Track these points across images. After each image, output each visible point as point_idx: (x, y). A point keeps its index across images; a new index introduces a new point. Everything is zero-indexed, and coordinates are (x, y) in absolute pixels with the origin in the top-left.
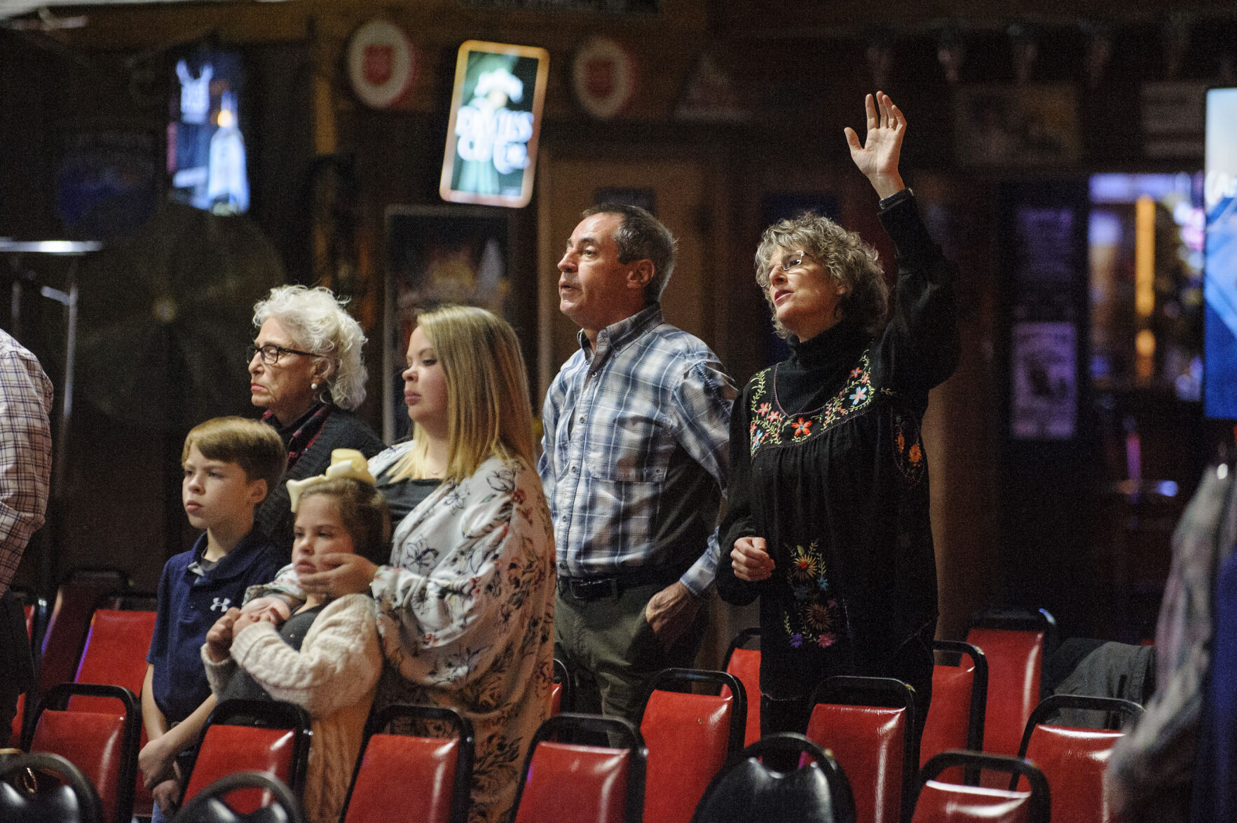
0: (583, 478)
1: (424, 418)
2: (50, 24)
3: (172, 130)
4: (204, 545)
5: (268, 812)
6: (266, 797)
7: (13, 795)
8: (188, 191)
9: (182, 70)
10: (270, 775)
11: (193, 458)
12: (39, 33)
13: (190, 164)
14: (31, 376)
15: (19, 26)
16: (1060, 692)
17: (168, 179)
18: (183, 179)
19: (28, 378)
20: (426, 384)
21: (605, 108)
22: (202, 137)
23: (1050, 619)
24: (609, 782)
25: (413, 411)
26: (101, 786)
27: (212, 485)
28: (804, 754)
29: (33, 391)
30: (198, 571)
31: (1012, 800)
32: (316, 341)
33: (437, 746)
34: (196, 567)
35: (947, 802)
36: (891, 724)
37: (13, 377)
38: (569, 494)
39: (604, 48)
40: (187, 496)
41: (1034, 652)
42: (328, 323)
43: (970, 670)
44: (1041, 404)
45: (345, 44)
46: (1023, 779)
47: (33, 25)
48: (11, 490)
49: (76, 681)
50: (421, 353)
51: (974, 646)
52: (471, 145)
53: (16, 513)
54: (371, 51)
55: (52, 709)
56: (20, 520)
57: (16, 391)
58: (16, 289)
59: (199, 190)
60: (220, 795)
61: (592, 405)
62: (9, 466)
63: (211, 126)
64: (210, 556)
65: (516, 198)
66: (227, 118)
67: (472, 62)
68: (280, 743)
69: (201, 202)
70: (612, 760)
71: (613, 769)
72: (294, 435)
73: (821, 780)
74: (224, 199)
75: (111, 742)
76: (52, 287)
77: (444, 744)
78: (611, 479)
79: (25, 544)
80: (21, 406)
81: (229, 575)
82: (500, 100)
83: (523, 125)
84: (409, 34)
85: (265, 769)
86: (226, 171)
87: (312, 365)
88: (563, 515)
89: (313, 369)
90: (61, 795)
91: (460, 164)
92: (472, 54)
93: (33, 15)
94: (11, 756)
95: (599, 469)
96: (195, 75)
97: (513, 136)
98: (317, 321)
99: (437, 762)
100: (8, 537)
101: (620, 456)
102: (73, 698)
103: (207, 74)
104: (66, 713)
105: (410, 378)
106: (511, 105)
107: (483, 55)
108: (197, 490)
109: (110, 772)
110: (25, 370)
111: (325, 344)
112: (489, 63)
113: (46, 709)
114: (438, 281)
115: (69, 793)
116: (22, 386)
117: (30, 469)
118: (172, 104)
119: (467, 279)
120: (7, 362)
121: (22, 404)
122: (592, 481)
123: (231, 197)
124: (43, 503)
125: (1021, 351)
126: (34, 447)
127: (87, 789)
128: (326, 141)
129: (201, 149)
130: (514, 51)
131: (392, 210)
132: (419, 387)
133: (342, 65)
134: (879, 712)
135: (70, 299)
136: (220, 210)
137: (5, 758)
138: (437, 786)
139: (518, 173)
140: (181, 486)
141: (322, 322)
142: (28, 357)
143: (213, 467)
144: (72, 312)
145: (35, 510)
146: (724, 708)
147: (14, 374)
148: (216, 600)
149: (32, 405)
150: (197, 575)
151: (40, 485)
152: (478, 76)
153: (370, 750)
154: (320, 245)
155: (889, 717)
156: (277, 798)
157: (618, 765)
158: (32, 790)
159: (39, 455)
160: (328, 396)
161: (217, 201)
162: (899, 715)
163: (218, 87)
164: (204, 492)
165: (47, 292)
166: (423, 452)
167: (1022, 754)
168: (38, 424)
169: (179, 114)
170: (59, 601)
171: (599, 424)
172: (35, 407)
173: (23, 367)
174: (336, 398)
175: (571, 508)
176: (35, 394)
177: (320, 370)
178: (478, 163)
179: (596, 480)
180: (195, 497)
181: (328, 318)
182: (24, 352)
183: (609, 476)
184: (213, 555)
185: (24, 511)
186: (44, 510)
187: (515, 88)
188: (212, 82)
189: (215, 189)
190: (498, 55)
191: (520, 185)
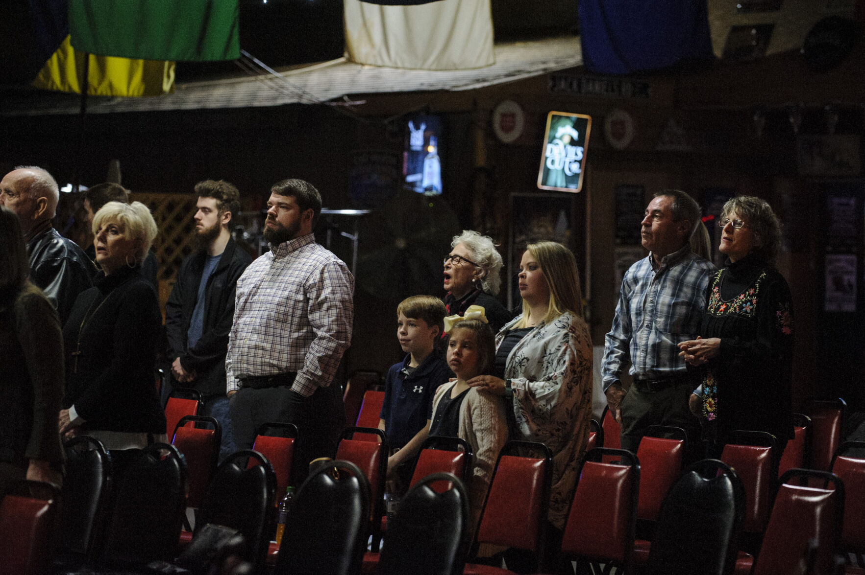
0: (653, 331)
1: (528, 297)
2: (349, 103)
3: (406, 154)
4: (409, 361)
5: (451, 492)
6: (450, 485)
7: (328, 480)
8: (413, 184)
9: (411, 125)
10: (452, 475)
11: (401, 317)
12: (343, 107)
13: (414, 172)
14: (343, 273)
15: (334, 104)
16: (850, 440)
17: (403, 178)
18: (410, 179)
19: (342, 275)
20: (530, 279)
21: (620, 145)
22: (420, 158)
23: (844, 403)
24: (621, 481)
25: (522, 293)
26: (370, 477)
27: (411, 331)
28: (719, 469)
29: (345, 281)
30: (406, 372)
31: (826, 493)
32: (479, 258)
33: (534, 462)
34: (405, 370)
35: (793, 494)
36: (764, 455)
37: (335, 274)
38: (645, 339)
39: (620, 115)
40: (400, 336)
41: (836, 420)
42: (486, 251)
43: (804, 428)
44: (839, 294)
45: (492, 112)
46: (831, 483)
47: (340, 103)
48: (334, 330)
49: (357, 425)
50: (528, 264)
51: (806, 416)
52: (553, 162)
53: (337, 341)
54: (504, 115)
55: (346, 439)
56: (339, 345)
57: (336, 281)
58: (329, 232)
59: (418, 184)
60: (428, 484)
61: (657, 294)
62: (334, 318)
63: (425, 153)
64: (411, 365)
65: (574, 189)
66: (432, 149)
67: (555, 121)
68: (457, 458)
69: (419, 190)
70: (623, 470)
71: (623, 475)
72: (462, 303)
73: (729, 482)
74: (429, 189)
75: (374, 456)
76: (346, 232)
77: (538, 461)
78: (669, 332)
79: (341, 356)
80: (339, 289)
81: (422, 375)
82: (567, 139)
83: (578, 153)
84: (523, 108)
85: (450, 472)
86: (431, 174)
87: (474, 270)
88: (642, 349)
89: (475, 272)
90: (351, 481)
91: (547, 171)
92: (554, 116)
93: (340, 99)
94: (327, 461)
95: (662, 327)
96: (417, 128)
97: (574, 158)
98: (482, 249)
99: (534, 469)
100: (333, 353)
101: (674, 320)
102: (355, 434)
103: (423, 127)
104: (351, 441)
105: (522, 276)
106: (573, 143)
107: (560, 117)
108: (403, 334)
109: (373, 471)
110: (340, 271)
111: (483, 260)
112: (563, 121)
113: (343, 439)
114: (536, 230)
115: (355, 480)
116: (339, 278)
117: (344, 319)
118: (406, 142)
119: (550, 229)
120: (332, 267)
121: (339, 288)
122: (658, 332)
123: (433, 188)
124: (350, 336)
125: (829, 268)
126: (345, 308)
127: (363, 478)
128: (481, 160)
129: (420, 163)
130: (575, 116)
131: (513, 194)
132: (527, 281)
133: (490, 123)
134: (758, 448)
135: (355, 238)
136: (428, 193)
137: (324, 462)
138: (535, 482)
139: (576, 175)
140: (397, 331)
141: (484, 250)
142: (342, 264)
143: (410, 321)
144: (356, 244)
145: (346, 339)
146: (679, 446)
147: (335, 273)
148: (416, 387)
149: (344, 288)
150: (406, 374)
151: (348, 327)
152: (557, 128)
153: (501, 462)
154: (477, 211)
155: (763, 451)
156: (455, 485)
157: (626, 473)
158: (337, 478)
159: (347, 312)
160: (480, 286)
161: (426, 189)
162: (767, 451)
163: (429, 133)
164: (407, 334)
165: (344, 234)
166: (527, 315)
167: (831, 471)
168: (346, 297)
169: (409, 146)
170: (348, 386)
171: (663, 304)
172: (345, 289)
173: (339, 269)
174: (484, 288)
175: (646, 345)
176: (345, 282)
177: (477, 274)
178: (557, 171)
179: (660, 332)
180: (403, 337)
181: (487, 249)
182: (340, 261)
183: (668, 331)
184: (413, 364)
185: (341, 340)
186: (350, 339)
187: (575, 134)
188: (425, 131)
189: (426, 183)
190: (568, 118)
191: (577, 183)
